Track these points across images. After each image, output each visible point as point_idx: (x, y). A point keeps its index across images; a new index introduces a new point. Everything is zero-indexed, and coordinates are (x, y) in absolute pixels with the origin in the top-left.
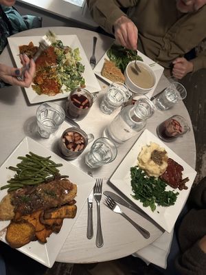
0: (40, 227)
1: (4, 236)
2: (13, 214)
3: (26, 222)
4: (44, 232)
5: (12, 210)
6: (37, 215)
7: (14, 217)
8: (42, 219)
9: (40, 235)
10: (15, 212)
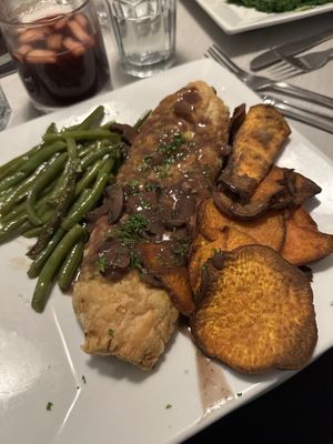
0: (268, 233)
1: (230, 379)
2: (158, 298)
3: (220, 262)
4: (293, 233)
5: (143, 290)
6: (215, 220)
7: (174, 299)
8: (240, 210)
9: (299, 248)
10: (155, 283)
